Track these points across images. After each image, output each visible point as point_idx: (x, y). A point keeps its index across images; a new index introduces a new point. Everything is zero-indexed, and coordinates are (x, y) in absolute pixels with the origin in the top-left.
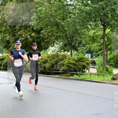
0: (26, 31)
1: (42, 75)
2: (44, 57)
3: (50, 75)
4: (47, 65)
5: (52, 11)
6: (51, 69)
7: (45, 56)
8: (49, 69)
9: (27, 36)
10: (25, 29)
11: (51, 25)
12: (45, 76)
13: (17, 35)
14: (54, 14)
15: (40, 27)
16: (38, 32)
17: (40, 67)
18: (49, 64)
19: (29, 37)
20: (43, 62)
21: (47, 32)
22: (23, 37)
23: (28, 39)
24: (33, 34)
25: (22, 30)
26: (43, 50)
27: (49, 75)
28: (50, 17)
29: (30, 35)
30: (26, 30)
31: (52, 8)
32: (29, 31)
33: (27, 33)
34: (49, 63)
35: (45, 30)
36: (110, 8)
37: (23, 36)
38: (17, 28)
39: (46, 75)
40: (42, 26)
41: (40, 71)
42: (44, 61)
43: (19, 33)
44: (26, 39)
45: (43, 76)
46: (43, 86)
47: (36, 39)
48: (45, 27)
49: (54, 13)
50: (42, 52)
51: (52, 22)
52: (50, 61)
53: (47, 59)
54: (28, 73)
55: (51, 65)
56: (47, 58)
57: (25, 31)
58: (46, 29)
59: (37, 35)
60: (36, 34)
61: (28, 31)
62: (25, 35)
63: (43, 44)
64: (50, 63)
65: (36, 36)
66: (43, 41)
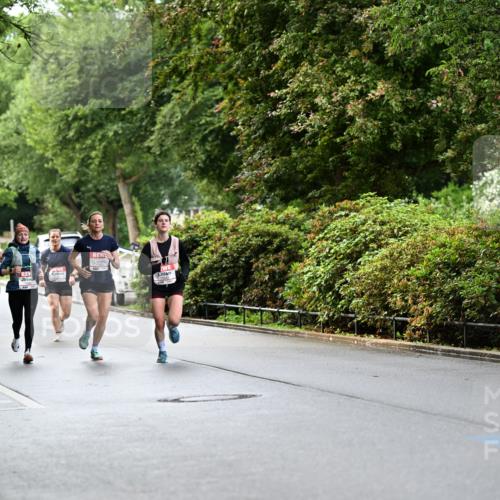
0: (338, 68)
1: (435, 346)
2: (452, 234)
3: (491, 346)
4: (471, 286)
6: (494, 307)
7: (455, 225)
8: (483, 310)
9: (345, 100)
10: (334, 58)
12: (458, 355)
13: (280, 99)
15: (428, 39)
16: (415, 73)
17: (428, 297)
18: (485, 278)
20: (447, 265)
21: (473, 71)
22: (315, 108)
23: (352, 119)
24: (381, 89)
25: (312, 63)
27: (484, 351)
30: (336, 62)
32: (358, 71)
33: (343, 81)
34: (480, 271)
35: (460, 58)
37: (320, 100)
38: (281, 48)
39: (462, 350)
40: (441, 31)
41: (428, 324)
42: (453, 258)
43: (294, 86)
44: (341, 123)
45: (446, 353)
46: (448, 416)
47: (402, 121)
48: (456, 41)
50: (437, 199)
52: (491, 256)
53: (473, 247)
54: (348, 335)
56: (472, 240)
57: (329, 70)
60: (402, 86)
61: (349, 67)
62: (329, 95)
63: (450, 153)
64: (491, 272)
65: (403, 102)
66: (449, 137)
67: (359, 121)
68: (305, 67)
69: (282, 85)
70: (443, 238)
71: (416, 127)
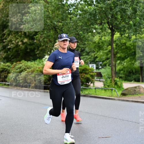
0: (17, 36)
2: (39, 68)
3: (47, 90)
5: (49, 12)
6: (47, 82)
7: (39, 66)
8: (45, 83)
9: (18, 42)
10: (16, 34)
11: (47, 28)
13: (6, 42)
14: (51, 16)
18: (46, 77)
19: (20, 43)
22: (13, 44)
23: (20, 45)
24: (26, 40)
25: (12, 35)
26: (38, 60)
27: (45, 91)
28: (47, 19)
29: (22, 41)
31: (48, 8)
32: (21, 37)
33: (18, 39)
35: (41, 35)
36: (119, 8)
37: (13, 42)
38: (6, 33)
43: (8, 39)
44: (17, 46)
46: (38, 103)
49: (51, 14)
50: (36, 62)
51: (49, 25)
55: (48, 77)
57: (15, 37)
58: (42, 33)
59: (31, 41)
60: (29, 39)
61: (19, 36)
62: (15, 41)
63: (38, 52)
65: (30, 43)
66: (38, 49)
67: (21, 45)
68: (10, 36)
69: (6, 39)
70: (37, 69)
71: (32, 47)
